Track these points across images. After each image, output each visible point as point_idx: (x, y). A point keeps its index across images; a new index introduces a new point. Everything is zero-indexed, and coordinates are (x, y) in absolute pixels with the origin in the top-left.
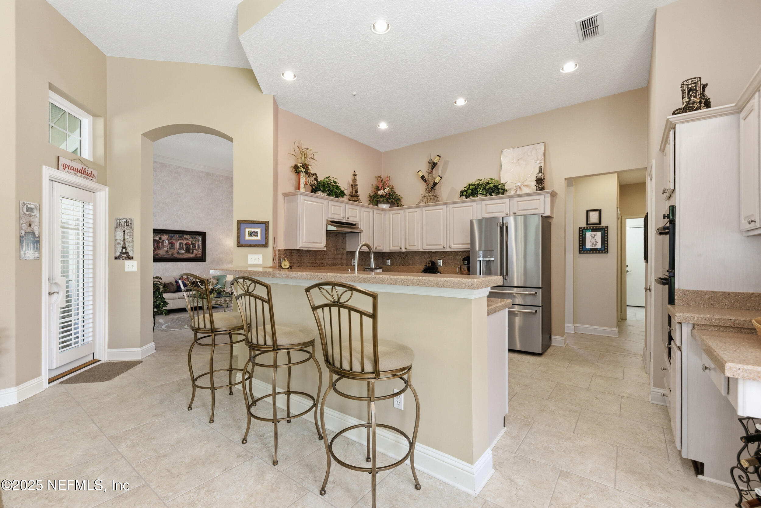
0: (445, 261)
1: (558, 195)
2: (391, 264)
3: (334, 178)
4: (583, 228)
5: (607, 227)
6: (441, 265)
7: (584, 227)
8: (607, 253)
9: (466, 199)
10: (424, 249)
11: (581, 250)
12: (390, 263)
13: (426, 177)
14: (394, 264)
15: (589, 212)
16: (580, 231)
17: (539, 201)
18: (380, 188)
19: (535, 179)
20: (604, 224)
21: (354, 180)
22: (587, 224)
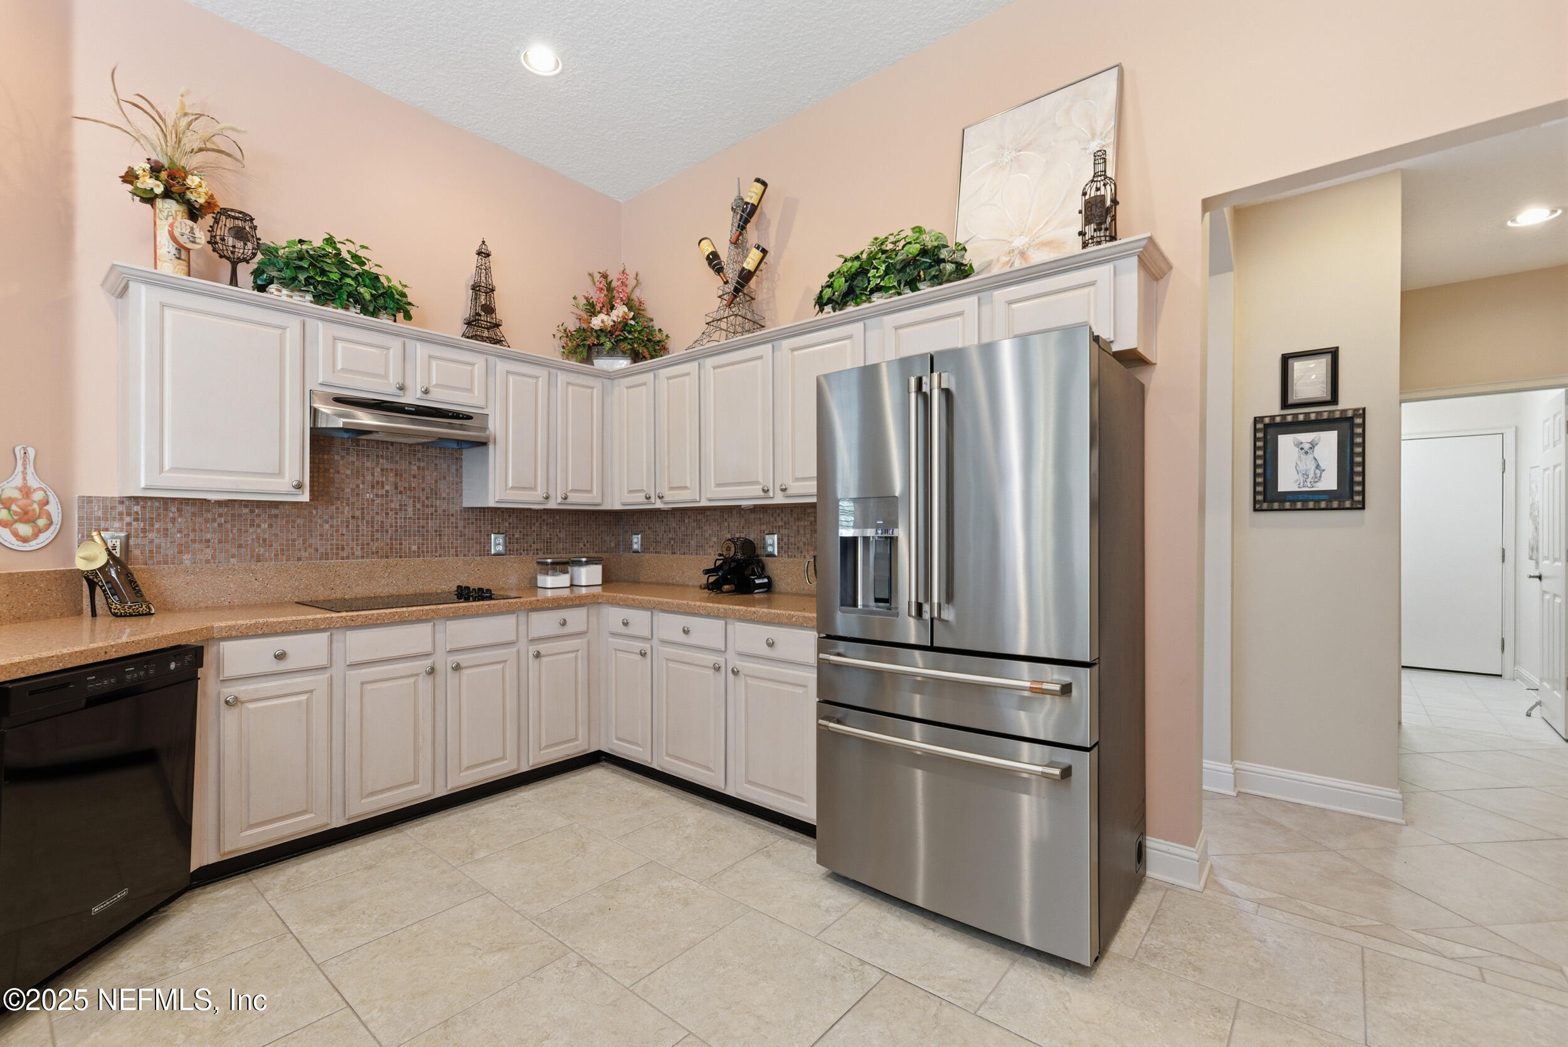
0: (785, 540)
1: (1174, 270)
2: (645, 548)
3: (359, 243)
4: (1267, 420)
5: (1362, 413)
6: (776, 553)
7: (1273, 417)
8: (1363, 508)
9: (834, 311)
10: (710, 500)
11: (1260, 498)
12: (642, 545)
13: (724, 256)
14: (652, 549)
15: (1290, 361)
16: (1256, 430)
17: (1091, 289)
18: (598, 308)
19: (1079, 203)
20: (1347, 402)
21: (484, 270)
22: (1285, 404)
